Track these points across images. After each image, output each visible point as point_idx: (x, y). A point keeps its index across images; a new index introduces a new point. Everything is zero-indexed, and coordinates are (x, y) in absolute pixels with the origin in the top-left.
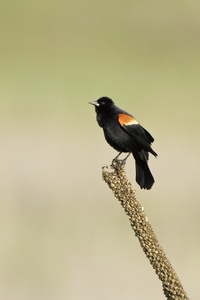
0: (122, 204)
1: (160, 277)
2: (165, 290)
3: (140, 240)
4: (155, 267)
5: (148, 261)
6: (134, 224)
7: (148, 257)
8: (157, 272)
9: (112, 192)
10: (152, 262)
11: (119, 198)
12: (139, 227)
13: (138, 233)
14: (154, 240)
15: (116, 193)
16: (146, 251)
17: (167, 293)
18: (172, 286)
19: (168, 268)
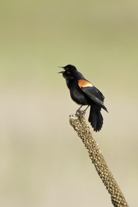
0: (83, 141)
1: (109, 192)
2: (113, 200)
3: (96, 166)
4: (106, 184)
5: (101, 180)
6: (91, 155)
7: (101, 177)
8: (107, 188)
9: (76, 133)
10: (103, 181)
11: (81, 137)
12: (95, 157)
13: (94, 161)
14: (105, 165)
15: (79, 134)
16: (99, 173)
17: (114, 203)
18: (118, 198)
19: (115, 185)
